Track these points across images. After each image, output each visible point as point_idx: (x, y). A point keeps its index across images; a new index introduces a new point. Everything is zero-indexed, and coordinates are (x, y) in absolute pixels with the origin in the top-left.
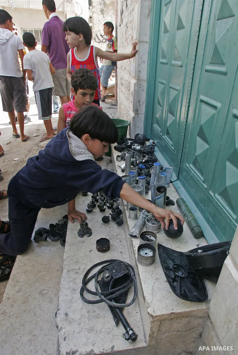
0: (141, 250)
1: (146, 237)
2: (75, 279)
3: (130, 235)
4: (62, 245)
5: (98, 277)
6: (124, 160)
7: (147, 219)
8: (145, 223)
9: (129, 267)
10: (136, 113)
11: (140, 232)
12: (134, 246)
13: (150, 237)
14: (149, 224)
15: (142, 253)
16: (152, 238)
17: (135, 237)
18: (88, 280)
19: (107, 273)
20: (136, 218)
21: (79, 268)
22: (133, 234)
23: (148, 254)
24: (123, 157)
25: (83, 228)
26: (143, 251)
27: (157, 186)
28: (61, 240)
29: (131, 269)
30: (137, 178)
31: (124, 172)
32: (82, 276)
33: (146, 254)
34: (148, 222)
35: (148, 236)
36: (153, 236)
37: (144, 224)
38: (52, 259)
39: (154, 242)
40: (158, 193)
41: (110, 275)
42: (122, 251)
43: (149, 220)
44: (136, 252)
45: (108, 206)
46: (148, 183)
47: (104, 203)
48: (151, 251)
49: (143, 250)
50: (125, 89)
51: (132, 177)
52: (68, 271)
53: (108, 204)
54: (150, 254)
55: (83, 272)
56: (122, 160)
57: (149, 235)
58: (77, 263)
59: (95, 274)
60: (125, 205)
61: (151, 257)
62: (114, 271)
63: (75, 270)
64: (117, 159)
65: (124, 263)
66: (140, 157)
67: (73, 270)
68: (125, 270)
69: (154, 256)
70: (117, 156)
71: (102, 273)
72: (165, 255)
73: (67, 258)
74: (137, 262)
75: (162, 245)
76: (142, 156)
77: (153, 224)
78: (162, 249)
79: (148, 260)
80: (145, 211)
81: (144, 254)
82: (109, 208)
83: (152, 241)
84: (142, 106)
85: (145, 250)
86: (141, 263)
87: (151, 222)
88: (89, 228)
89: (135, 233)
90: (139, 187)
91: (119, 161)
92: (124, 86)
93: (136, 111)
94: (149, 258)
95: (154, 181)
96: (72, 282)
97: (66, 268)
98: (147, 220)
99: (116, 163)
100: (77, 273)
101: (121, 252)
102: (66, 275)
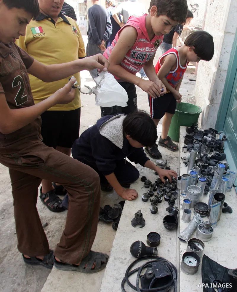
0: (186, 258)
1: (194, 244)
2: (119, 268)
3: (179, 238)
4: (113, 228)
5: (141, 271)
6: (190, 152)
7: (200, 225)
8: (196, 228)
9: (173, 269)
10: (211, 102)
11: (189, 237)
12: (181, 251)
13: (198, 245)
14: (200, 231)
15: (187, 261)
16: (200, 247)
17: (184, 241)
18: (131, 273)
19: (151, 270)
20: (189, 220)
21: (125, 258)
22: (183, 238)
23: (192, 263)
24: (189, 149)
25: (136, 218)
26: (188, 259)
27: (216, 192)
28: (113, 223)
29: (174, 272)
30: (199, 176)
31: (187, 166)
32: (126, 267)
33: (190, 262)
34: (200, 229)
35: (197, 244)
36: (201, 244)
37: (195, 230)
38: (102, 240)
39: (200, 252)
40: (215, 201)
41: (153, 273)
42: (170, 249)
43: (201, 227)
44: (181, 257)
45: (165, 198)
46: (209, 184)
47: (162, 194)
48: (195, 261)
49: (188, 257)
50: (205, 71)
51: (193, 177)
52: (115, 259)
53: (165, 196)
54: (194, 263)
55: (128, 263)
56: (188, 151)
57: (197, 242)
58: (124, 252)
59: (139, 268)
60: (181, 204)
61: (194, 267)
62: (157, 270)
63: (121, 259)
64: (183, 150)
65: (169, 263)
66: (207, 151)
67: (119, 258)
68: (167, 272)
69: (197, 267)
70: (183, 147)
71: (146, 269)
72: (208, 268)
73: (116, 245)
74: (180, 268)
75: (207, 257)
76: (209, 151)
77: (204, 232)
78: (207, 261)
79: (191, 270)
80: (199, 216)
81: (189, 262)
82: (166, 200)
83: (199, 249)
84: (218, 96)
85: (190, 258)
86: (184, 271)
87: (203, 229)
88: (143, 219)
89: (184, 237)
90: (197, 188)
91: (184, 152)
92: (205, 67)
93: (212, 100)
94: (192, 268)
95: (215, 183)
96: (116, 271)
97: (113, 255)
98: (199, 227)
99: (181, 153)
100: (122, 263)
101: (169, 251)
102: (112, 262)
